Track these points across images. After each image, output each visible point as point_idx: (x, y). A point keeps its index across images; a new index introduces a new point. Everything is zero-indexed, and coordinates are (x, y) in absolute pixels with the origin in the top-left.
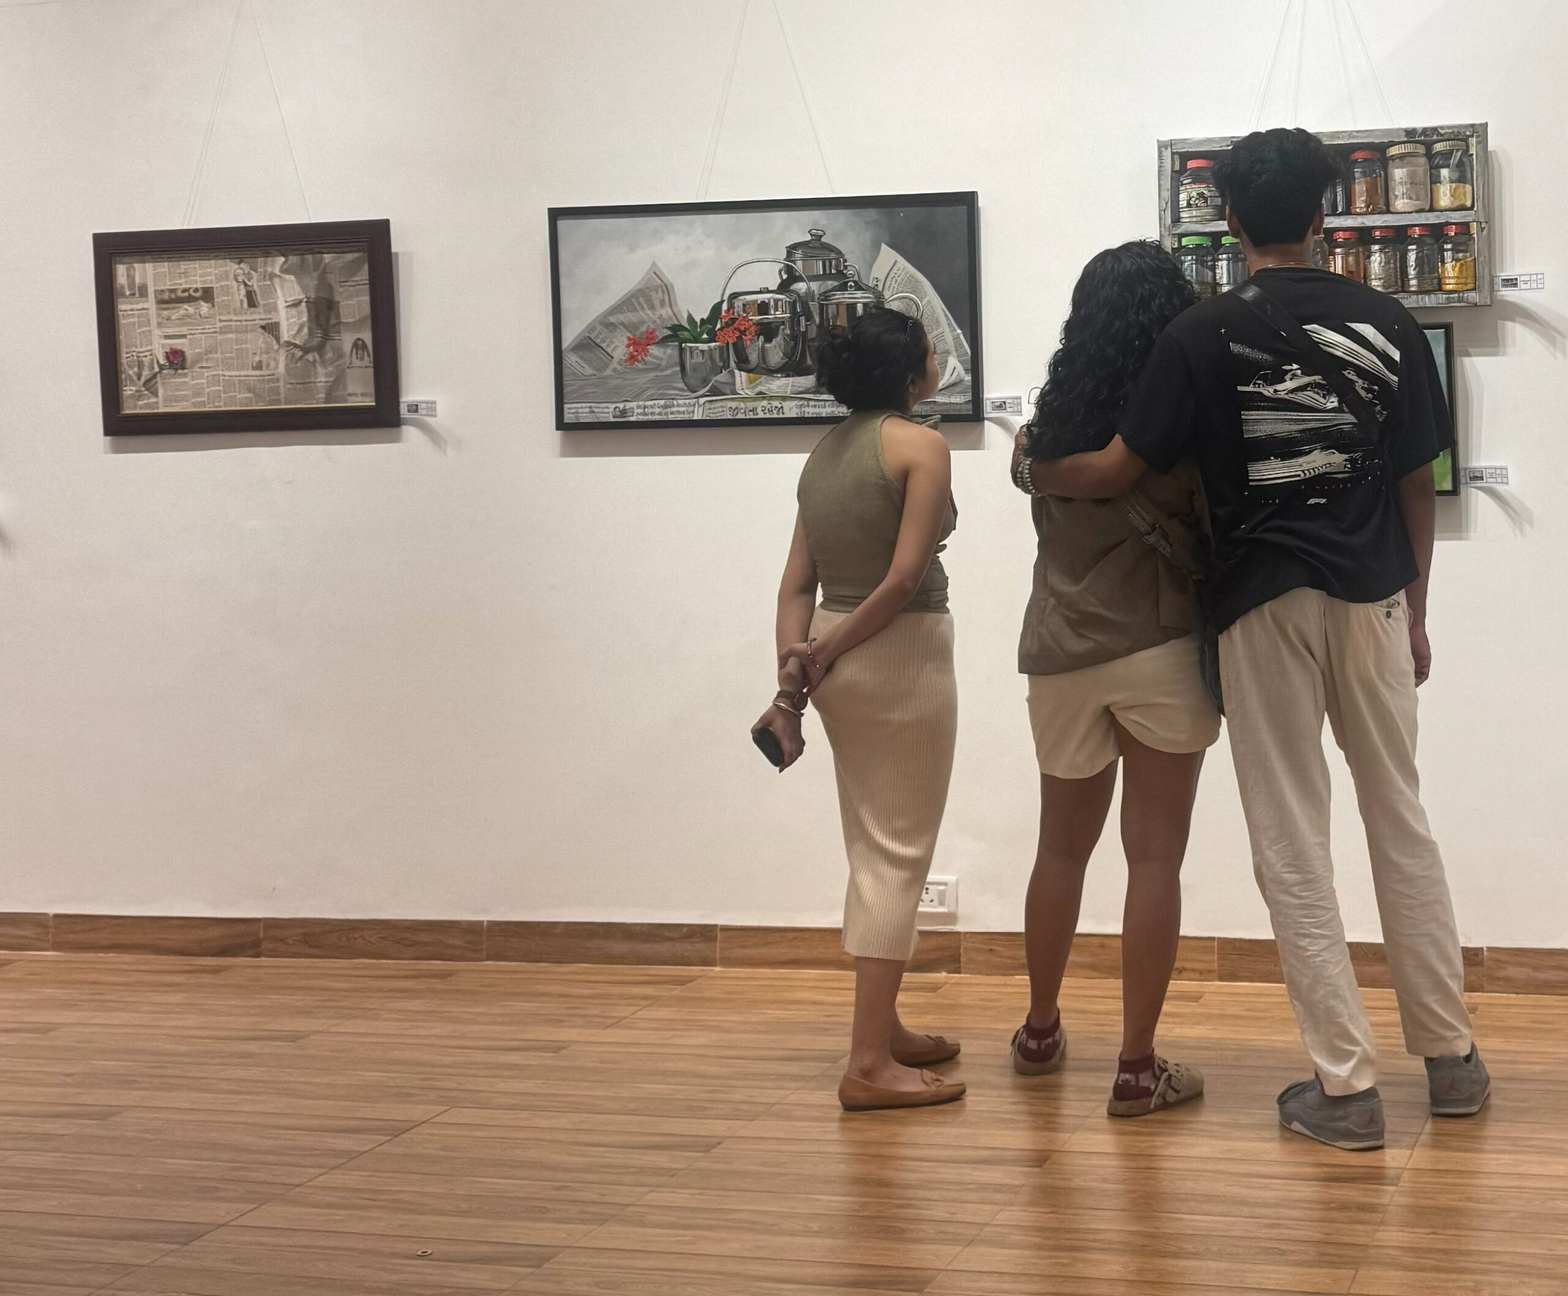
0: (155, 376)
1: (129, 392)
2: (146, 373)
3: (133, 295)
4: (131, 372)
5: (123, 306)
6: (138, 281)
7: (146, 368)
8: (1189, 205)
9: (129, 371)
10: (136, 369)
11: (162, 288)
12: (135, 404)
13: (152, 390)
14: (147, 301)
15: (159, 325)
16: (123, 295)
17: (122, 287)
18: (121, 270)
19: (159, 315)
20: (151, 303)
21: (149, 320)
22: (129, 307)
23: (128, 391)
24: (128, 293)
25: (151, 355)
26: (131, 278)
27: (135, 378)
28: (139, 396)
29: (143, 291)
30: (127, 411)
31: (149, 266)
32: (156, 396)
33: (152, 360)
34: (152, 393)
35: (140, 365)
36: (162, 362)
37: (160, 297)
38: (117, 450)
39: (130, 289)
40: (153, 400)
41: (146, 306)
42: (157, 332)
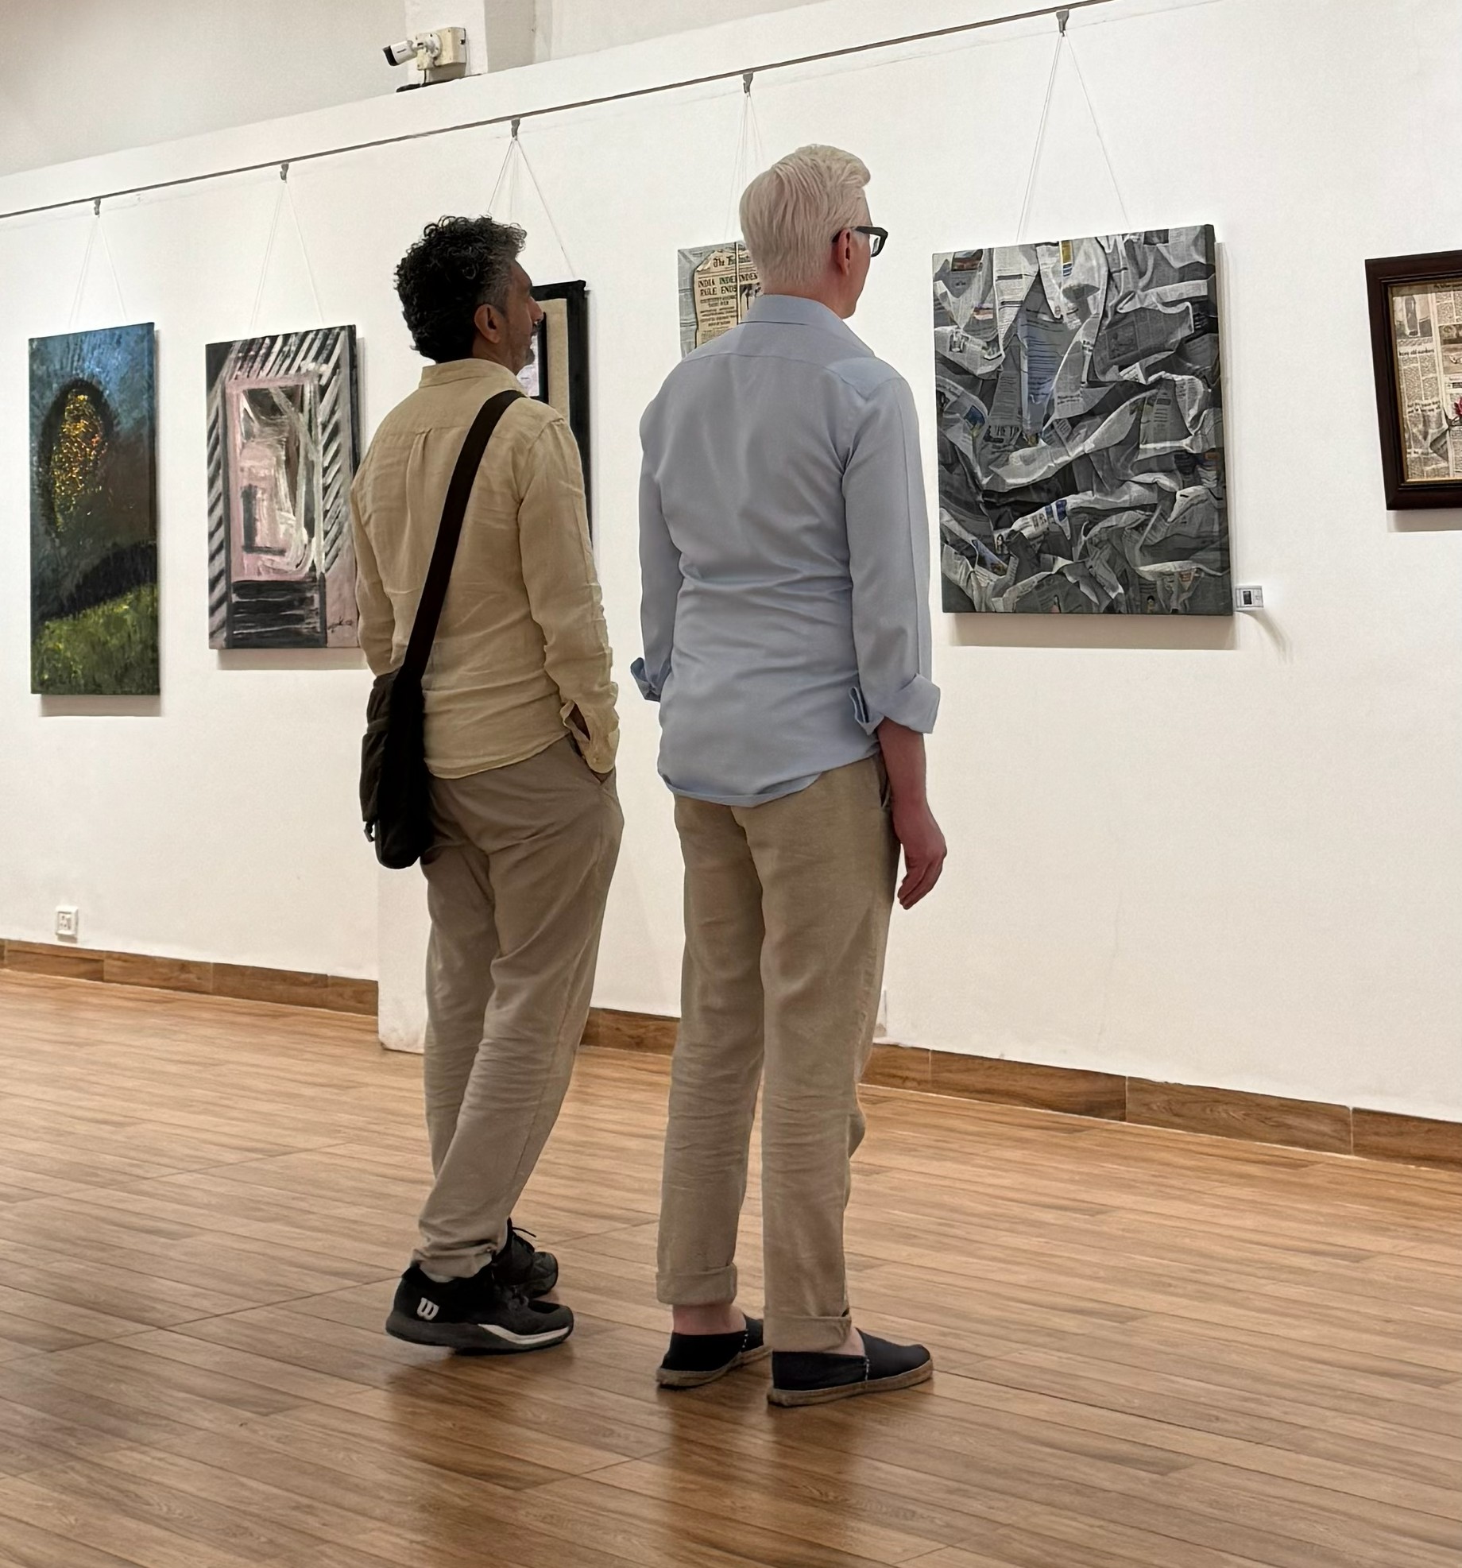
0: (1444, 434)
1: (1414, 455)
2: (1433, 432)
3: (1414, 334)
4: (1415, 430)
5: (1403, 348)
6: (1419, 316)
7: (1433, 425)
9: (1412, 428)
10: (1421, 426)
11: (1448, 324)
12: (1422, 470)
13: (1441, 452)
14: (1431, 341)
15: (1446, 370)
16: (1403, 334)
17: (1401, 324)
18: (1399, 304)
19: (1445, 358)
20: (1435, 343)
21: (1434, 366)
22: (1409, 349)
23: (1413, 453)
24: (1408, 332)
25: (1439, 408)
26: (1411, 313)
27: (1420, 437)
28: (1426, 461)
29: (1426, 329)
30: (1413, 478)
31: (1432, 297)
32: (1446, 459)
33: (1440, 413)
34: (1440, 456)
35: (1426, 422)
36: (1451, 417)
37: (1446, 335)
38: (1403, 527)
39: (1410, 328)
40: (1443, 464)
41: (1429, 346)
42: (1444, 379)
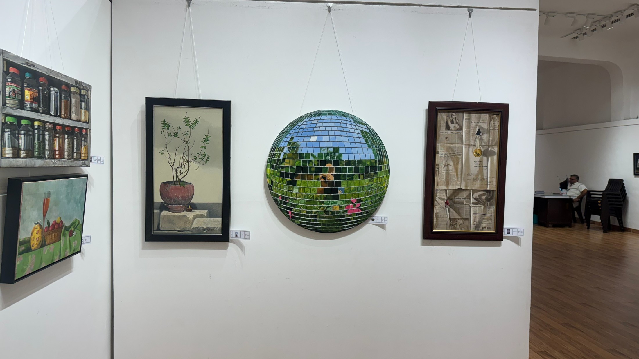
8: (9, 96)
